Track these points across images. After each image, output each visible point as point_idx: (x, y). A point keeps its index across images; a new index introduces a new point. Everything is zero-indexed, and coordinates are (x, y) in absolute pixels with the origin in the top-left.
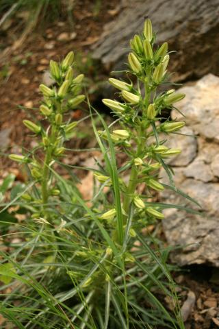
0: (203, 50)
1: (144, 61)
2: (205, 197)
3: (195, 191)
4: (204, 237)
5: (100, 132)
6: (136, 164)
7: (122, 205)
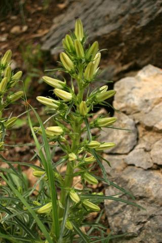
0: (143, 42)
1: (75, 59)
2: (145, 184)
3: (136, 179)
4: (145, 222)
5: (36, 128)
6: (70, 160)
7: (59, 198)
